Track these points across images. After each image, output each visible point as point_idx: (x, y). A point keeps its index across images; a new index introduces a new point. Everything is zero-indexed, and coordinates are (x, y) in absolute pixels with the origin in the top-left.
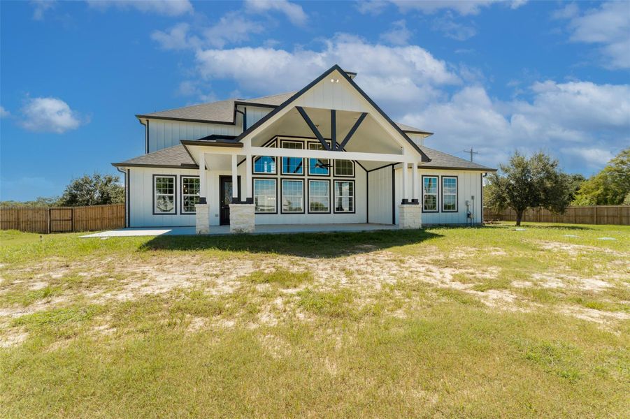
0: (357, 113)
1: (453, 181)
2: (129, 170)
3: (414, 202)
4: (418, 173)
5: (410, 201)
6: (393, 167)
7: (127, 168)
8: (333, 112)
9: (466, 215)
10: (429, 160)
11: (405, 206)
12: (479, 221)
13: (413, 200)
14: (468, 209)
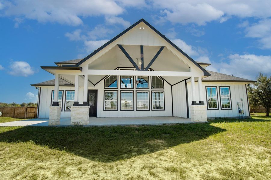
0: (158, 47)
1: (227, 90)
2: (41, 88)
3: (201, 103)
4: (202, 85)
5: (198, 102)
6: (186, 81)
7: (40, 87)
8: (142, 47)
9: (238, 111)
10: (209, 75)
11: (194, 106)
12: (247, 115)
13: (200, 102)
14: (239, 108)
